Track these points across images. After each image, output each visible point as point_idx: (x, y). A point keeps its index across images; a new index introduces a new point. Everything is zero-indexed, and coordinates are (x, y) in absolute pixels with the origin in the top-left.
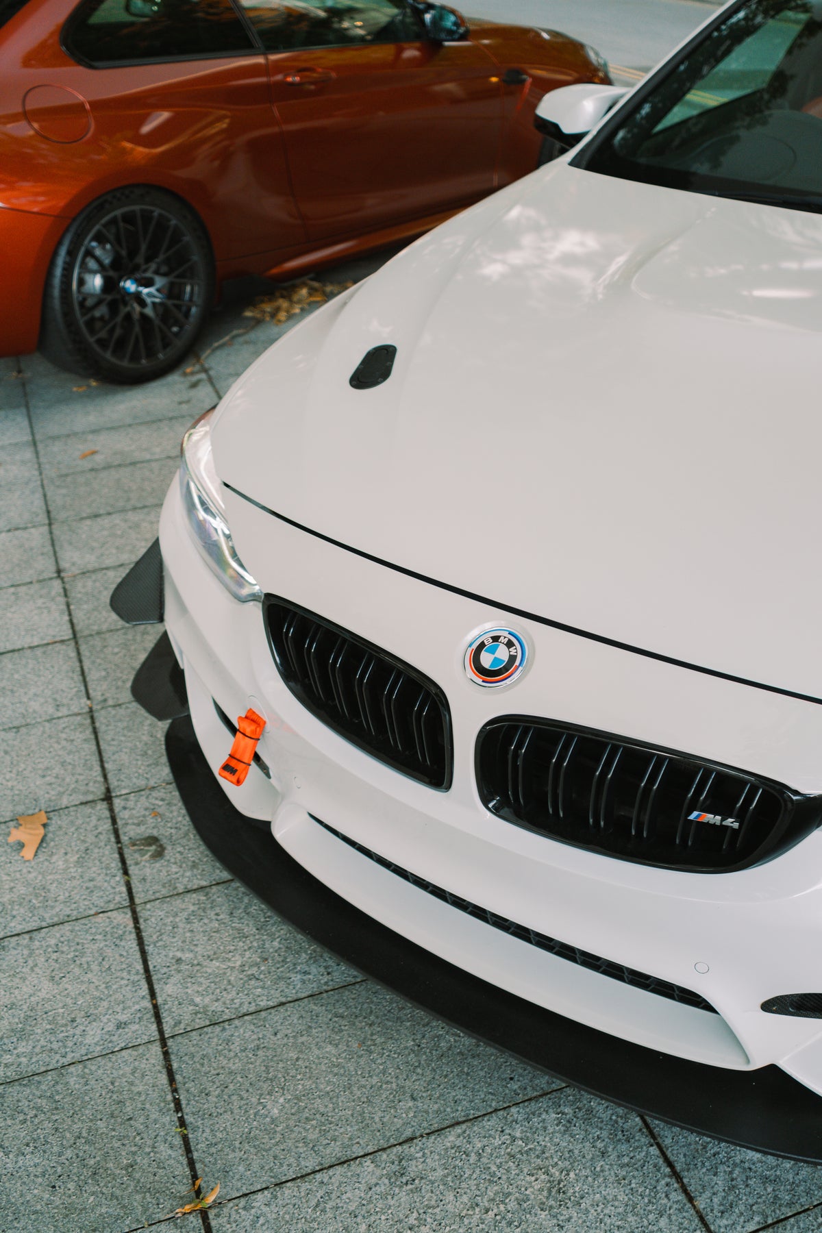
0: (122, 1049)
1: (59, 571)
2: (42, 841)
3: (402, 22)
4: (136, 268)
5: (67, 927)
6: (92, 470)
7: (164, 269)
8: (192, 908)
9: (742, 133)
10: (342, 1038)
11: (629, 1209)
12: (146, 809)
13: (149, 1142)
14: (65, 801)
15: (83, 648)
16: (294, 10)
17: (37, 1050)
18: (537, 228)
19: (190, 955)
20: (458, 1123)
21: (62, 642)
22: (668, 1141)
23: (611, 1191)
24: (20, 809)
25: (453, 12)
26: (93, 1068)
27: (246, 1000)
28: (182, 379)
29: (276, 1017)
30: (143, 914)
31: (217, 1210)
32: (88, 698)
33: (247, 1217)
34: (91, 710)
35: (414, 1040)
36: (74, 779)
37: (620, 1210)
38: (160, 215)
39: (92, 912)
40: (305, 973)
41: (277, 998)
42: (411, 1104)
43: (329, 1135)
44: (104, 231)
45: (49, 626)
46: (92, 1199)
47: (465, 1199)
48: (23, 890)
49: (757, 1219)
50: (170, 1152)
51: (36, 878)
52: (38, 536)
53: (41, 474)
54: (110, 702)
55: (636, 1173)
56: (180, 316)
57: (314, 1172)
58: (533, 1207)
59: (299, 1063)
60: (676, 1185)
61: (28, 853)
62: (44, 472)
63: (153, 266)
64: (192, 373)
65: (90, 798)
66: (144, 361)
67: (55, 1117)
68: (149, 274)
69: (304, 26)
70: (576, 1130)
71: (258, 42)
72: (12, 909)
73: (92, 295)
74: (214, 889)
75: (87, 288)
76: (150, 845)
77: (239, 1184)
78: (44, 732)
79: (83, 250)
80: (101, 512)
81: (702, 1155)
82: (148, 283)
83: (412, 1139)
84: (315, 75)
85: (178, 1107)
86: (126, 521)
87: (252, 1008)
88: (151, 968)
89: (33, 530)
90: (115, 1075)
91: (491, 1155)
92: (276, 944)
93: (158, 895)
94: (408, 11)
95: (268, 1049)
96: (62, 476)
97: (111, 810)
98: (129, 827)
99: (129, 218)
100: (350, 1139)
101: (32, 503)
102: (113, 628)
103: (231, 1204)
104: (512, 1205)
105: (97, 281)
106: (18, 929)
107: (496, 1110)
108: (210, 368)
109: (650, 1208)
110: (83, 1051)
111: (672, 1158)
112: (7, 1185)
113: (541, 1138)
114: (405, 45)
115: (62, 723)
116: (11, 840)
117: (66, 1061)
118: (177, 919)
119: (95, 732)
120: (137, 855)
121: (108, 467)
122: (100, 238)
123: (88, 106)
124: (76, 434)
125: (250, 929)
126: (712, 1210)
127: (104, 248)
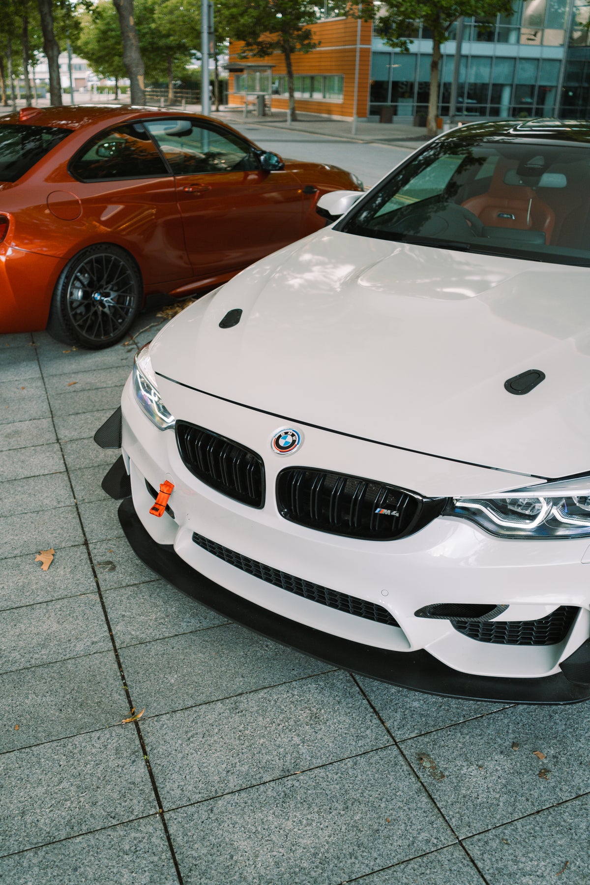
0: (95, 653)
1: (58, 440)
2: (52, 562)
3: (248, 160)
4: (101, 287)
5: (66, 600)
6: (74, 391)
7: (116, 288)
8: (130, 593)
9: (432, 214)
10: (207, 650)
11: (351, 726)
12: (106, 549)
13: (109, 693)
14: (63, 545)
15: (71, 476)
16: (188, 155)
17: (51, 653)
18: (322, 264)
19: (130, 614)
20: (265, 688)
21: (60, 472)
22: (372, 698)
23: (342, 718)
24: (40, 548)
25: (276, 155)
26: (80, 661)
27: (158, 633)
28: (123, 348)
29: (173, 641)
30: (104, 595)
31: (142, 722)
32: (75, 498)
33: (158, 725)
34: (76, 504)
35: (244, 652)
36: (68, 535)
37: (347, 726)
38: (115, 259)
39: (79, 594)
40: (188, 622)
41: (174, 632)
42: (241, 679)
43: (200, 692)
44: (85, 266)
45: (53, 465)
46: (80, 715)
47: (268, 720)
48: (43, 584)
49: (416, 731)
50: (119, 697)
51: (49, 579)
52: (46, 423)
53: (47, 393)
54: (86, 501)
55: (355, 711)
56: (123, 313)
57: (192, 707)
58: (302, 724)
59: (185, 660)
60: (375, 717)
61: (45, 567)
62: (48, 392)
63: (110, 286)
64: (128, 345)
65: (77, 543)
66: (102, 337)
67: (61, 681)
68: (107, 291)
69: (193, 163)
70: (325, 692)
71: (170, 170)
72: (37, 592)
73: (77, 300)
74: (142, 585)
75: (75, 297)
76: (109, 565)
77: (154, 711)
78: (52, 514)
79: (74, 276)
80: (80, 412)
81: (390, 704)
82: (107, 295)
83: (242, 694)
84: (200, 187)
85: (123, 678)
86: (93, 416)
87: (161, 637)
88: (109, 618)
89: (43, 420)
90: (91, 663)
91: (282, 701)
92: (173, 609)
93: (112, 587)
94: (252, 154)
95: (169, 654)
96: (58, 394)
97: (88, 549)
98: (97, 557)
99: (98, 261)
100: (210, 693)
101: (43, 407)
102: (87, 466)
103: (150, 719)
104: (292, 723)
105: (80, 294)
106: (41, 600)
107: (285, 683)
108: (138, 343)
109: (362, 726)
110: (75, 654)
111: (374, 705)
112: (37, 709)
113: (307, 695)
114: (250, 173)
115: (61, 510)
116: (37, 560)
117: (66, 658)
118: (123, 598)
119: (79, 514)
120: (101, 569)
121: (83, 390)
122: (82, 271)
123: (80, 202)
124: (65, 374)
125: (160, 602)
126: (393, 728)
127: (84, 276)
